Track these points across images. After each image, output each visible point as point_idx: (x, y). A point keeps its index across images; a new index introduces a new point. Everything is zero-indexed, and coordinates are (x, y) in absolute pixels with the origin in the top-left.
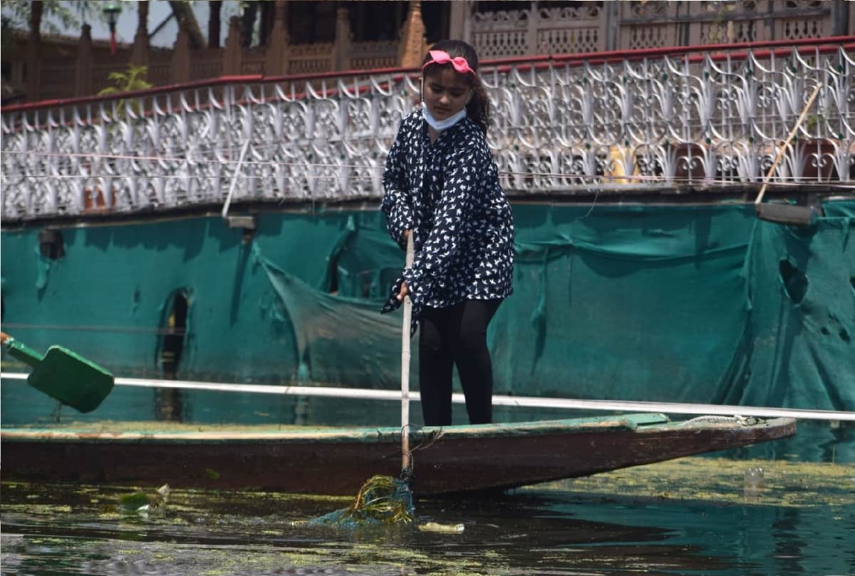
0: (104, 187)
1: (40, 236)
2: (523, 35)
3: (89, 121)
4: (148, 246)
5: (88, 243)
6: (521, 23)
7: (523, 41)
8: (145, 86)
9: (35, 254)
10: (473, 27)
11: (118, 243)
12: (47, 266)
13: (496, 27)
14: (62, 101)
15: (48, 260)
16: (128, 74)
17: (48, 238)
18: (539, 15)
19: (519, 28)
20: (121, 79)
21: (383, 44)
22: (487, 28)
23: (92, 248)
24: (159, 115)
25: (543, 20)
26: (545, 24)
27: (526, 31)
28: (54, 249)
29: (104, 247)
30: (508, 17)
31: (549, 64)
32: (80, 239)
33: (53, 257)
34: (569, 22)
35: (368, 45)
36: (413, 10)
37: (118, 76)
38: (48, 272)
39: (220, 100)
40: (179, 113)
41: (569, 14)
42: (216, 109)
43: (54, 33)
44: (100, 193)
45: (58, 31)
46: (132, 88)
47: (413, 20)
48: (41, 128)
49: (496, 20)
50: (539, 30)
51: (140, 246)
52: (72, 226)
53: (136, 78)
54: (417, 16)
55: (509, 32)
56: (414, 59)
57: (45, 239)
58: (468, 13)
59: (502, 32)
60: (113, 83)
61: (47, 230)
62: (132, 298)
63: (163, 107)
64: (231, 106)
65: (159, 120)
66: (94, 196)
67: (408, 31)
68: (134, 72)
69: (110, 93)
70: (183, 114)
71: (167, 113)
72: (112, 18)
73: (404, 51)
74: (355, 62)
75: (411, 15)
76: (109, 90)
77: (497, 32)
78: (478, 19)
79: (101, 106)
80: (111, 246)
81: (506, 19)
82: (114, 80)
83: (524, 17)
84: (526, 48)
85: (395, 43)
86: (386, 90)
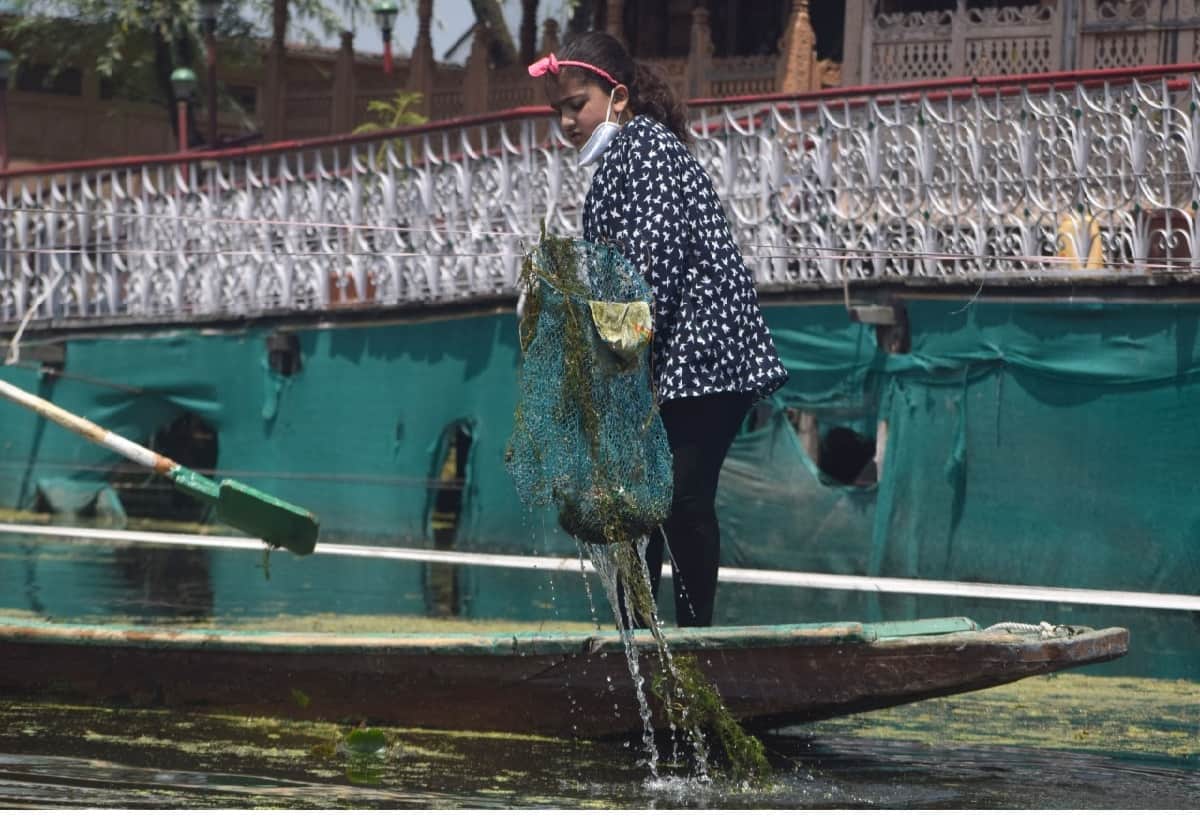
0: (355, 270)
1: (269, 341)
2: (945, 48)
3: (337, 172)
4: (417, 356)
5: (333, 353)
6: (944, 29)
7: (945, 57)
8: (419, 120)
9: (262, 368)
10: (876, 35)
11: (376, 352)
12: (278, 386)
13: (907, 36)
14: (300, 143)
15: (280, 377)
16: (395, 105)
17: (281, 344)
18: (968, 20)
19: (939, 37)
20: (385, 110)
21: (757, 60)
22: (895, 37)
23: (340, 359)
24: (432, 164)
25: (973, 24)
26: (976, 31)
27: (950, 41)
28: (287, 361)
29: (355, 358)
30: (924, 21)
31: (973, 91)
32: (323, 345)
33: (287, 372)
34: (1009, 29)
35: (736, 61)
36: (798, 11)
37: (381, 106)
38: (279, 395)
39: (516, 142)
40: (460, 161)
41: (1010, 16)
42: (510, 154)
43: (312, 44)
44: (351, 281)
45: (318, 41)
46: (399, 124)
47: (798, 25)
48: (271, 183)
49: (907, 25)
50: (967, 40)
51: (406, 357)
52: (311, 327)
53: (408, 109)
54: (804, 19)
55: (926, 43)
56: (799, 82)
57: (275, 346)
58: (870, 15)
59: (915, 42)
60: (374, 116)
61: (280, 333)
62: (393, 433)
63: (438, 152)
64: (531, 150)
65: (432, 171)
66: (343, 284)
67: (790, 41)
68: (403, 102)
69: (369, 130)
70: (466, 162)
71: (443, 162)
72: (386, 22)
73: (786, 71)
74: (716, 88)
75: (796, 18)
76: (368, 128)
77: (911, 42)
78: (882, 24)
79: (353, 150)
80: (365, 358)
81: (921, 24)
82: (375, 112)
83: (947, 21)
84: (950, 66)
85: (772, 58)
86: (745, 127)
